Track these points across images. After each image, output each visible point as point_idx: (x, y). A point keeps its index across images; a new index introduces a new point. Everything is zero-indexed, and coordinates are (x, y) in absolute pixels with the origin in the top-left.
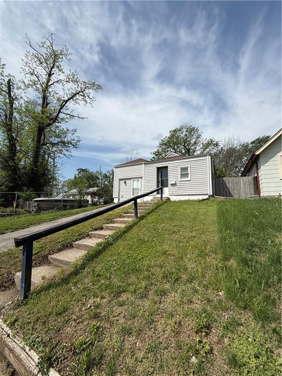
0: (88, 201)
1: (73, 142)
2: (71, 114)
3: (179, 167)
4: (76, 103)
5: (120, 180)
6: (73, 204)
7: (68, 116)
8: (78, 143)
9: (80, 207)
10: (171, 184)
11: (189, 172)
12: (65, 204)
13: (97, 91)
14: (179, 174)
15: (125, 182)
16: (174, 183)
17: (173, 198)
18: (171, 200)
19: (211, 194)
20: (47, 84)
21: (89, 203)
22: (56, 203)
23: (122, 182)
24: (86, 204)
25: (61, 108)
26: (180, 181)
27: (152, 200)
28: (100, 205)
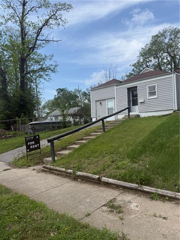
0: (71, 122)
1: (52, 67)
2: (46, 40)
3: (147, 86)
4: (50, 28)
5: (96, 101)
6: (60, 125)
7: (44, 42)
8: (56, 68)
9: (65, 127)
10: (140, 103)
11: (156, 90)
12: (54, 125)
13: (68, 10)
14: (147, 93)
15: (101, 103)
16: (143, 101)
17: (143, 115)
18: (141, 116)
19: (176, 109)
20: (23, 14)
21: (72, 123)
22: (46, 125)
23: (99, 103)
24: (70, 125)
25: (38, 36)
26: (148, 99)
27: (123, 118)
28: (81, 124)
